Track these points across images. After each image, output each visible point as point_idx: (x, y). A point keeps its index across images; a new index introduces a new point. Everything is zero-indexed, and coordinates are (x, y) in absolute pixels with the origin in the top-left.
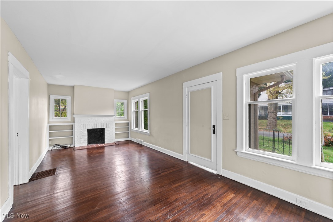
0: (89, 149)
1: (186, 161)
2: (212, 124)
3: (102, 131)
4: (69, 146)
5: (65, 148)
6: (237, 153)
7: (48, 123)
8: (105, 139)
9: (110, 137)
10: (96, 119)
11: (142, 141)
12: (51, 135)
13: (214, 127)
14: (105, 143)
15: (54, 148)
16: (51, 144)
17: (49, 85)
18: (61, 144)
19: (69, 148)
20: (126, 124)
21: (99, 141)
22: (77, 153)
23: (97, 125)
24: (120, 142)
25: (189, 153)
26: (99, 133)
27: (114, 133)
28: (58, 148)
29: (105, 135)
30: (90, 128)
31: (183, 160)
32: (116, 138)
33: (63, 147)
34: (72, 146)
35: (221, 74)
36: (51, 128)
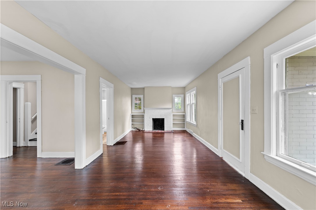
0: (153, 133)
1: (220, 156)
2: (241, 119)
3: (162, 120)
4: (142, 129)
5: (139, 130)
6: (265, 157)
7: (132, 113)
8: (165, 127)
9: (168, 126)
10: (158, 111)
11: (192, 132)
12: (133, 121)
13: (242, 121)
14: (165, 130)
15: (134, 130)
16: (133, 126)
17: (132, 89)
18: (137, 128)
19: (142, 130)
20: (183, 116)
21: (161, 128)
22: (146, 135)
23: (159, 116)
24: (176, 131)
25: (222, 148)
26: (161, 122)
27: (172, 123)
28: (135, 130)
29: (165, 124)
30: (154, 118)
31: (218, 155)
32: (173, 127)
33: (138, 129)
34: (143, 130)
35: (249, 58)
36: (133, 116)
